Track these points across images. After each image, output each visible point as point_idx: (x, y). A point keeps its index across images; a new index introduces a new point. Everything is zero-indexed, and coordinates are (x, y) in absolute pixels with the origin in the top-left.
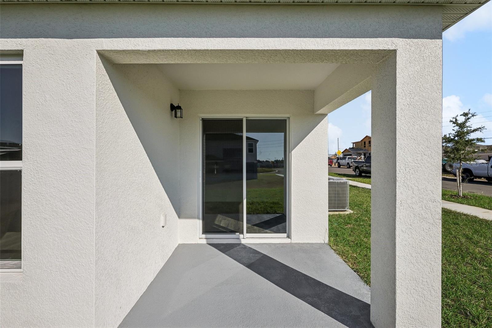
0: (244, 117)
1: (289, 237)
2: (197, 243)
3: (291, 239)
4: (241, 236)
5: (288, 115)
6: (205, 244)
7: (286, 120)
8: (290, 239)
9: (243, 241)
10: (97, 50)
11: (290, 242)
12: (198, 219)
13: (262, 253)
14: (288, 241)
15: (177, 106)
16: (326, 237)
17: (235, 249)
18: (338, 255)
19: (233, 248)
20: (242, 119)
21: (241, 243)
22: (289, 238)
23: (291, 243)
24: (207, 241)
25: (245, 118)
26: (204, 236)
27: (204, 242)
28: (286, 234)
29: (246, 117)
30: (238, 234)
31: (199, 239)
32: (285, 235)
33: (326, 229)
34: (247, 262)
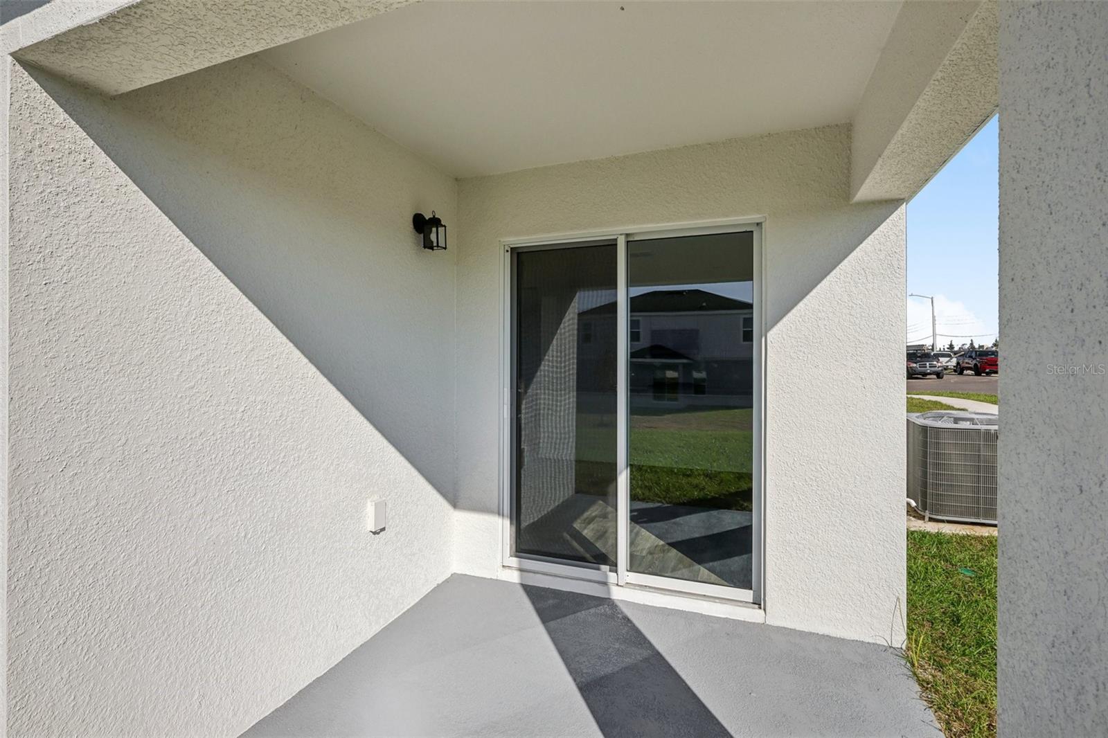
0: (621, 234)
1: (758, 603)
2: (495, 578)
3: (765, 610)
4: (612, 577)
5: (755, 217)
6: (515, 583)
7: (752, 232)
8: (762, 612)
9: (617, 594)
10: (12, 54)
11: (761, 621)
12: (499, 514)
13: (650, 646)
14: (755, 615)
15: (430, 219)
16: (895, 628)
17: (582, 615)
18: (931, 712)
19: (574, 613)
20: (616, 240)
21: (610, 599)
22: (760, 608)
23: (763, 627)
24: (521, 578)
25: (623, 237)
26: (514, 562)
27: (514, 577)
28: (752, 592)
29: (627, 235)
30: (605, 568)
31: (501, 568)
32: (747, 595)
33: (898, 599)
34: (590, 671)
